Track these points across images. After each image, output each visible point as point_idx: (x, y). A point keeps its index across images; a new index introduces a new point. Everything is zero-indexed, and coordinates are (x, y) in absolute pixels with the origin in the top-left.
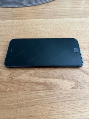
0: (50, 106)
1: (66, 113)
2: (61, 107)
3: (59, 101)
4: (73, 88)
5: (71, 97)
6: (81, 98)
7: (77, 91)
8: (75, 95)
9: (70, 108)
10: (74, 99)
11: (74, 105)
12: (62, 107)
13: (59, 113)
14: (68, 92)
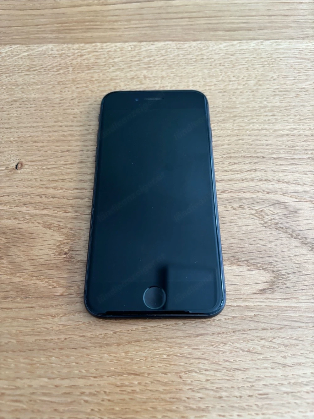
1: (236, 367)
2: (222, 348)
5: (256, 319)
6: (285, 323)
7: (276, 300)
8: (267, 315)
9: (249, 351)
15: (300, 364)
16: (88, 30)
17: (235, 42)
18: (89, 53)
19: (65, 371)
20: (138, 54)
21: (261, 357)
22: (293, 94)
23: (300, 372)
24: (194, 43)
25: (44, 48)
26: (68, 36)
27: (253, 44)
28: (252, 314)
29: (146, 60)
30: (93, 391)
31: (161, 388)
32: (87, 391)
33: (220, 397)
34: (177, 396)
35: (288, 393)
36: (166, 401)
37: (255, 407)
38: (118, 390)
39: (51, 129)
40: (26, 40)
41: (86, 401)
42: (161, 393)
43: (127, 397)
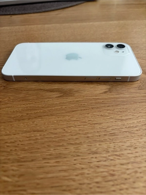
0: (69, 116)
3: (84, 108)
4: (105, 92)
10: (108, 105)
11: (109, 111)
14: (98, 97)
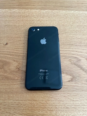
1: (61, 100)
2: (57, 95)
5: (67, 88)
6: (75, 90)
7: (73, 84)
8: (70, 87)
9: (64, 96)
12: (59, 95)
13: (55, 100)
15: (77, 100)
16: (27, 5)
17: (67, 11)
18: (27, 12)
19: (17, 99)
20: (40, 13)
21: (67, 98)
22: (82, 27)
23: (77, 103)
24: (56, 11)
25: (14, 10)
26: (21, 7)
27: (73, 11)
28: (66, 87)
29: (42, 15)
30: (24, 104)
31: (41, 104)
32: (23, 104)
33: (56, 108)
34: (45, 107)
35: (73, 108)
36: (42, 108)
37: (65, 111)
38: (30, 104)
39: (16, 34)
40: (10, 8)
41: (22, 107)
42: (41, 106)
43: (32, 106)
